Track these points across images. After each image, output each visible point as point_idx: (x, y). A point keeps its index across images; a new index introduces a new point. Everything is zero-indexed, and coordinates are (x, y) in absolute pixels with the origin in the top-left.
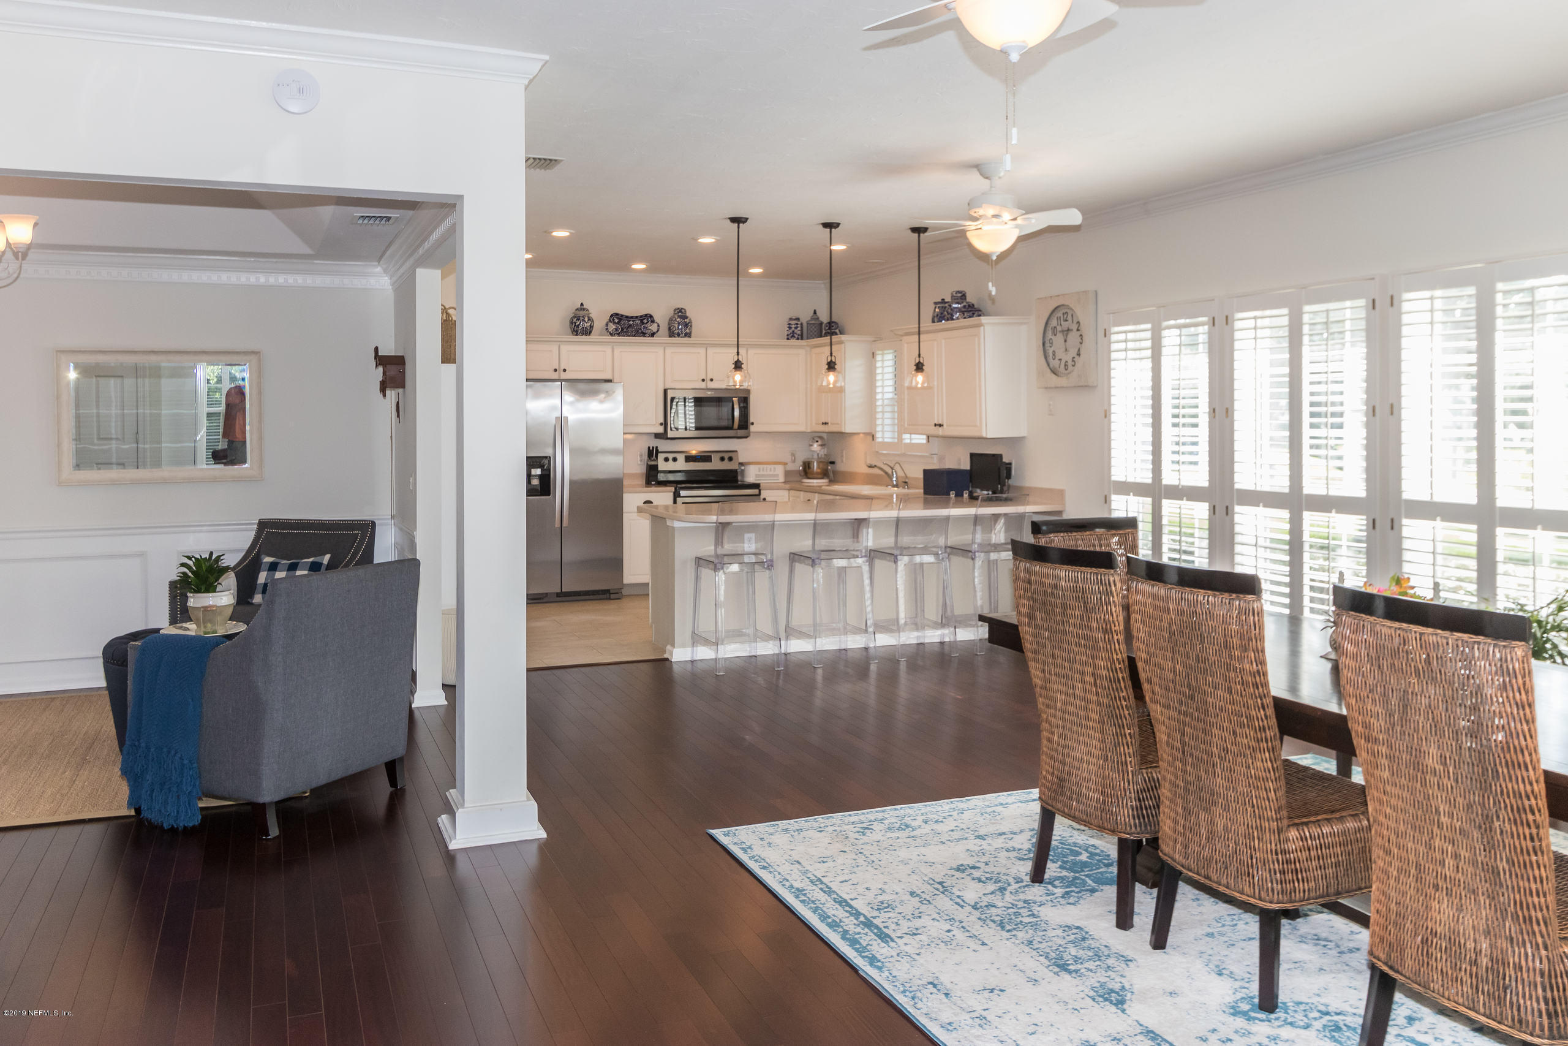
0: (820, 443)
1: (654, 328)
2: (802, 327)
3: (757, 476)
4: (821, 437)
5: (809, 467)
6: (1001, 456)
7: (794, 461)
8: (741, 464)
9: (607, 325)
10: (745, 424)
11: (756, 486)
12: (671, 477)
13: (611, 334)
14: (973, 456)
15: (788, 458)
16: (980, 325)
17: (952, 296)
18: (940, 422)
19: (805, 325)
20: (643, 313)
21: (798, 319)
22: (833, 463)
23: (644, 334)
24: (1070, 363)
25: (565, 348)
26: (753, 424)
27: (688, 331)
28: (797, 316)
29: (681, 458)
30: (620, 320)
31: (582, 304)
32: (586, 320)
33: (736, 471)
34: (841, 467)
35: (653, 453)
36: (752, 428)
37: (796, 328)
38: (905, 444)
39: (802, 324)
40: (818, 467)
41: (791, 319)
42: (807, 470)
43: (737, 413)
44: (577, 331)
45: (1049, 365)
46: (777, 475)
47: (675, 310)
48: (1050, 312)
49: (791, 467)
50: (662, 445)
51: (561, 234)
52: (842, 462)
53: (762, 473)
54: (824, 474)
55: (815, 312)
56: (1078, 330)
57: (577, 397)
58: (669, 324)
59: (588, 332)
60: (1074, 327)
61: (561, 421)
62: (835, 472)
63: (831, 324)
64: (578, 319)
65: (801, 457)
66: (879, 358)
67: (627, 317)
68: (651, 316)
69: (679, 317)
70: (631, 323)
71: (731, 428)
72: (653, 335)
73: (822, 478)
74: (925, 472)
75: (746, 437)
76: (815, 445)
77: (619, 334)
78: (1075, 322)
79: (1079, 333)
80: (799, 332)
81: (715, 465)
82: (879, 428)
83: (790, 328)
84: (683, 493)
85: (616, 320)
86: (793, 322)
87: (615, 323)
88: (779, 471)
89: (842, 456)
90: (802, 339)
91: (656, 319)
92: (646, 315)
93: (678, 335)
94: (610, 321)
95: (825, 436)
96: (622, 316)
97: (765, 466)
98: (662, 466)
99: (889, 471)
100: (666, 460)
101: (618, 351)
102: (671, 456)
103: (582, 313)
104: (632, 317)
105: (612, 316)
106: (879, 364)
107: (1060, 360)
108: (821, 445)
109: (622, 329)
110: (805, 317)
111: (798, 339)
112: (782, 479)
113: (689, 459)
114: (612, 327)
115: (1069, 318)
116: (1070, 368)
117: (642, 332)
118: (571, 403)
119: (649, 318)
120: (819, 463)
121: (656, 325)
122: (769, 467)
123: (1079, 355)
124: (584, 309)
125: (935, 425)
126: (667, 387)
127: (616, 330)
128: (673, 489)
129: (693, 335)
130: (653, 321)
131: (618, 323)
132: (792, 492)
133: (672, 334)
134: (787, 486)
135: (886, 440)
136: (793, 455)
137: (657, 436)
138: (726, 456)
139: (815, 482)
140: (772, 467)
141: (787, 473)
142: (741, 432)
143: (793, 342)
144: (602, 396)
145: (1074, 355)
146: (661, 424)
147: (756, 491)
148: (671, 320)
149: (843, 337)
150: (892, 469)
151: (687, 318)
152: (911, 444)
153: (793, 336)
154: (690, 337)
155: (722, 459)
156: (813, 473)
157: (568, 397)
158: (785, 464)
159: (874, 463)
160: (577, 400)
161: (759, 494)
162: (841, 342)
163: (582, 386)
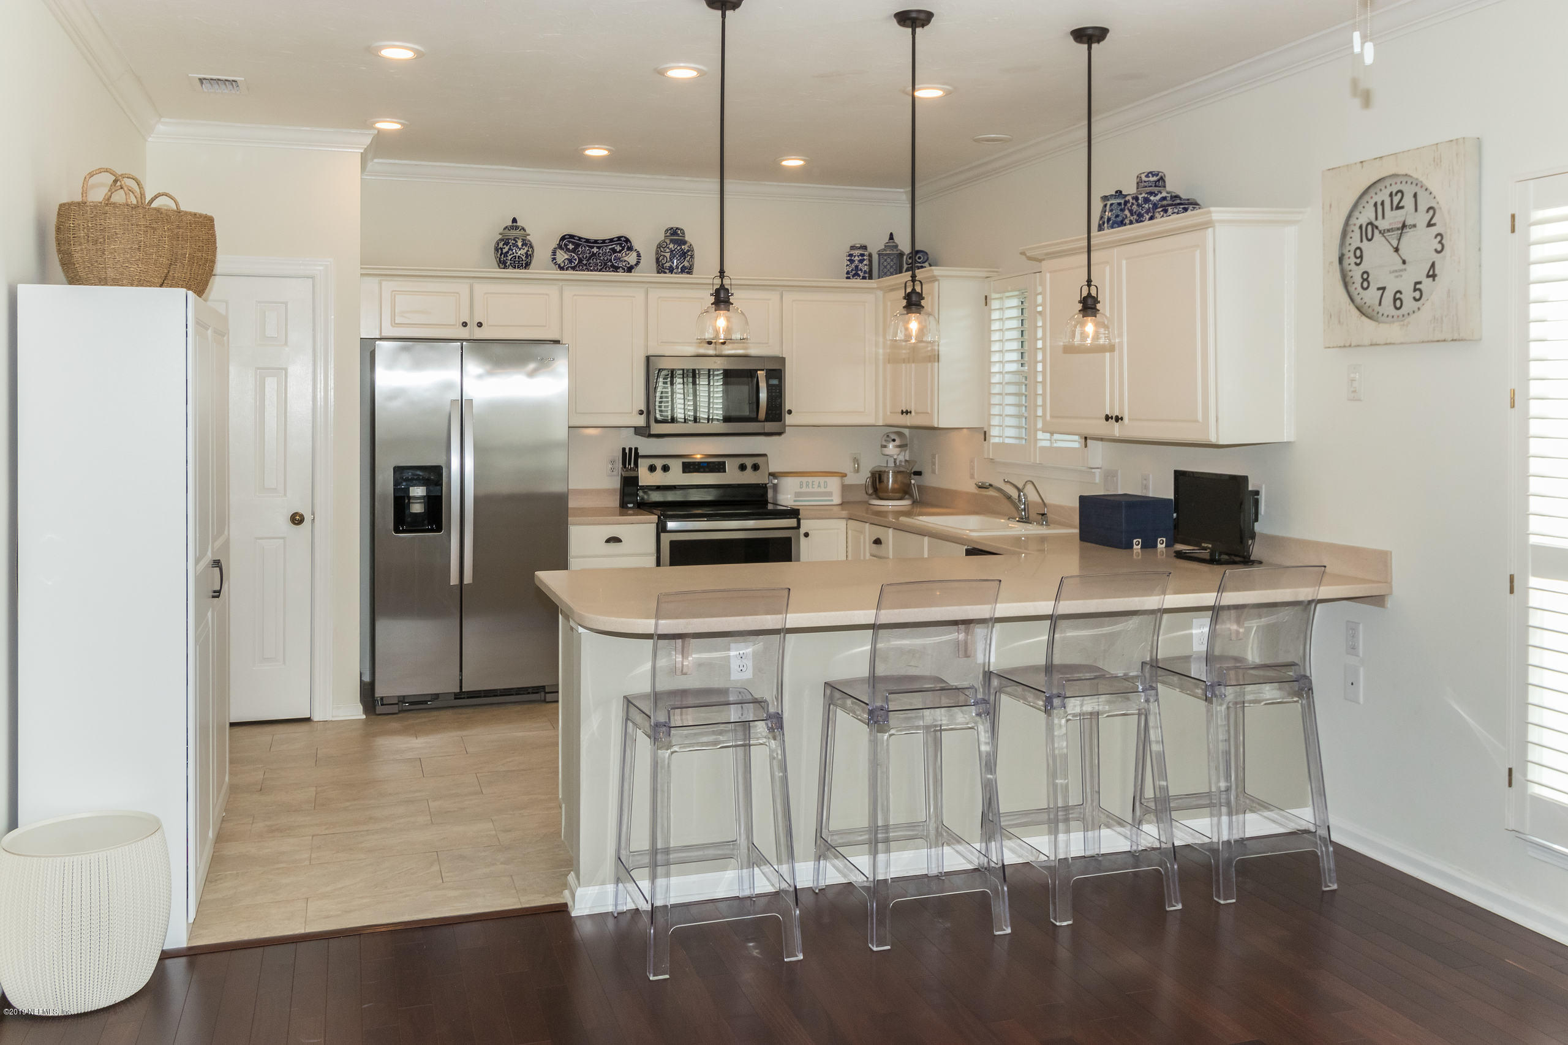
0: (898, 442)
1: (632, 258)
2: (870, 261)
3: (797, 494)
4: (900, 434)
5: (881, 481)
6: (1245, 479)
7: (857, 471)
8: (773, 475)
9: (554, 253)
10: (776, 411)
11: (794, 513)
12: (656, 497)
13: (561, 268)
14: (1179, 475)
15: (847, 467)
16: (1208, 224)
17: (1140, 182)
18: (1117, 413)
19: (875, 257)
20: (614, 234)
21: (864, 248)
22: (919, 473)
23: (616, 269)
24: (1408, 295)
25: (480, 288)
26: (790, 412)
27: (686, 264)
28: (864, 243)
29: (676, 466)
30: (577, 246)
31: (514, 220)
32: (520, 244)
33: (763, 488)
34: (930, 480)
35: (630, 458)
36: (789, 420)
37: (861, 261)
38: (1043, 448)
39: (870, 255)
40: (894, 481)
41: (853, 248)
42: (877, 484)
43: (763, 395)
44: (504, 263)
45: (1352, 300)
46: (830, 494)
47: (667, 231)
48: (1358, 194)
49: (853, 479)
50: (646, 446)
51: (397, 53)
52: (933, 472)
53: (804, 490)
54: (904, 491)
55: (891, 237)
56: (1430, 225)
57: (488, 367)
58: (657, 253)
59: (524, 263)
60: (1422, 218)
61: (462, 404)
62: (920, 488)
63: (915, 253)
64: (506, 244)
65: (868, 465)
66: (995, 304)
67: (587, 241)
68: (627, 240)
69: (672, 241)
70: (595, 250)
71: (755, 419)
72: (630, 269)
73: (901, 499)
74: (1082, 499)
75: (780, 434)
76: (891, 445)
77: (574, 268)
78: (1422, 207)
79: (1434, 230)
80: (866, 268)
81: (732, 476)
82: (995, 421)
83: (851, 261)
84: (671, 525)
85: (571, 247)
86: (857, 252)
87: (568, 250)
88: (833, 485)
89: (934, 464)
90: (871, 278)
91: (636, 245)
92: (619, 238)
93: (671, 270)
94: (560, 247)
95: (906, 432)
96: (580, 239)
97: (810, 479)
98: (645, 478)
99: (1014, 494)
100: (652, 469)
101: (569, 292)
102: (659, 463)
103: (514, 233)
104: (596, 242)
105: (563, 238)
106: (995, 315)
107: (1383, 289)
108: (899, 446)
109: (580, 261)
110: (876, 244)
111: (864, 278)
112: (837, 500)
113: (690, 467)
114: (562, 256)
115: (1408, 202)
116: (1409, 304)
117: (613, 266)
118: (480, 377)
119: (624, 243)
120: (897, 473)
121: (635, 254)
122: (816, 480)
123: (1432, 275)
124: (517, 228)
125: (1107, 418)
126: (650, 353)
127: (570, 261)
128: (655, 518)
129: (695, 270)
130: (630, 249)
131: (574, 251)
132: (850, 522)
133: (661, 269)
134: (844, 513)
135: (1007, 441)
136: (856, 460)
137: (638, 431)
138: (749, 462)
139: (890, 505)
140: (822, 480)
141: (845, 489)
142: (770, 426)
143: (857, 282)
144: (532, 366)
145: (1422, 276)
146: (641, 413)
147: (792, 522)
148: (659, 246)
149: (936, 271)
150: (1019, 490)
151: (685, 243)
152: (1051, 449)
153: (856, 275)
154: (689, 273)
155: (743, 467)
156: (886, 490)
157: (473, 368)
158: (845, 475)
159: (988, 481)
160: (490, 373)
161: (798, 527)
162: (934, 279)
163: (497, 349)
